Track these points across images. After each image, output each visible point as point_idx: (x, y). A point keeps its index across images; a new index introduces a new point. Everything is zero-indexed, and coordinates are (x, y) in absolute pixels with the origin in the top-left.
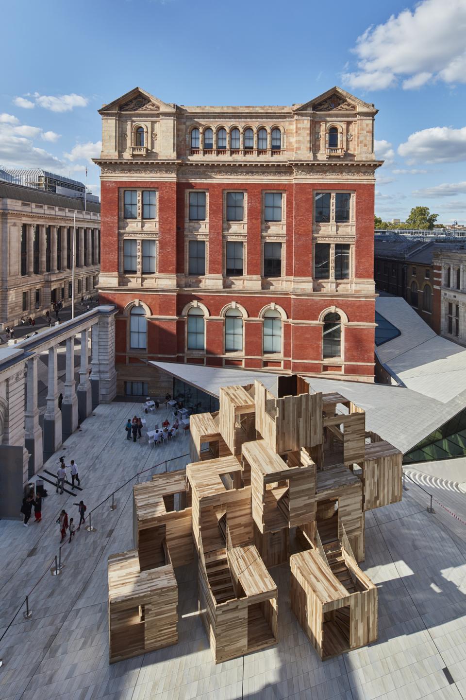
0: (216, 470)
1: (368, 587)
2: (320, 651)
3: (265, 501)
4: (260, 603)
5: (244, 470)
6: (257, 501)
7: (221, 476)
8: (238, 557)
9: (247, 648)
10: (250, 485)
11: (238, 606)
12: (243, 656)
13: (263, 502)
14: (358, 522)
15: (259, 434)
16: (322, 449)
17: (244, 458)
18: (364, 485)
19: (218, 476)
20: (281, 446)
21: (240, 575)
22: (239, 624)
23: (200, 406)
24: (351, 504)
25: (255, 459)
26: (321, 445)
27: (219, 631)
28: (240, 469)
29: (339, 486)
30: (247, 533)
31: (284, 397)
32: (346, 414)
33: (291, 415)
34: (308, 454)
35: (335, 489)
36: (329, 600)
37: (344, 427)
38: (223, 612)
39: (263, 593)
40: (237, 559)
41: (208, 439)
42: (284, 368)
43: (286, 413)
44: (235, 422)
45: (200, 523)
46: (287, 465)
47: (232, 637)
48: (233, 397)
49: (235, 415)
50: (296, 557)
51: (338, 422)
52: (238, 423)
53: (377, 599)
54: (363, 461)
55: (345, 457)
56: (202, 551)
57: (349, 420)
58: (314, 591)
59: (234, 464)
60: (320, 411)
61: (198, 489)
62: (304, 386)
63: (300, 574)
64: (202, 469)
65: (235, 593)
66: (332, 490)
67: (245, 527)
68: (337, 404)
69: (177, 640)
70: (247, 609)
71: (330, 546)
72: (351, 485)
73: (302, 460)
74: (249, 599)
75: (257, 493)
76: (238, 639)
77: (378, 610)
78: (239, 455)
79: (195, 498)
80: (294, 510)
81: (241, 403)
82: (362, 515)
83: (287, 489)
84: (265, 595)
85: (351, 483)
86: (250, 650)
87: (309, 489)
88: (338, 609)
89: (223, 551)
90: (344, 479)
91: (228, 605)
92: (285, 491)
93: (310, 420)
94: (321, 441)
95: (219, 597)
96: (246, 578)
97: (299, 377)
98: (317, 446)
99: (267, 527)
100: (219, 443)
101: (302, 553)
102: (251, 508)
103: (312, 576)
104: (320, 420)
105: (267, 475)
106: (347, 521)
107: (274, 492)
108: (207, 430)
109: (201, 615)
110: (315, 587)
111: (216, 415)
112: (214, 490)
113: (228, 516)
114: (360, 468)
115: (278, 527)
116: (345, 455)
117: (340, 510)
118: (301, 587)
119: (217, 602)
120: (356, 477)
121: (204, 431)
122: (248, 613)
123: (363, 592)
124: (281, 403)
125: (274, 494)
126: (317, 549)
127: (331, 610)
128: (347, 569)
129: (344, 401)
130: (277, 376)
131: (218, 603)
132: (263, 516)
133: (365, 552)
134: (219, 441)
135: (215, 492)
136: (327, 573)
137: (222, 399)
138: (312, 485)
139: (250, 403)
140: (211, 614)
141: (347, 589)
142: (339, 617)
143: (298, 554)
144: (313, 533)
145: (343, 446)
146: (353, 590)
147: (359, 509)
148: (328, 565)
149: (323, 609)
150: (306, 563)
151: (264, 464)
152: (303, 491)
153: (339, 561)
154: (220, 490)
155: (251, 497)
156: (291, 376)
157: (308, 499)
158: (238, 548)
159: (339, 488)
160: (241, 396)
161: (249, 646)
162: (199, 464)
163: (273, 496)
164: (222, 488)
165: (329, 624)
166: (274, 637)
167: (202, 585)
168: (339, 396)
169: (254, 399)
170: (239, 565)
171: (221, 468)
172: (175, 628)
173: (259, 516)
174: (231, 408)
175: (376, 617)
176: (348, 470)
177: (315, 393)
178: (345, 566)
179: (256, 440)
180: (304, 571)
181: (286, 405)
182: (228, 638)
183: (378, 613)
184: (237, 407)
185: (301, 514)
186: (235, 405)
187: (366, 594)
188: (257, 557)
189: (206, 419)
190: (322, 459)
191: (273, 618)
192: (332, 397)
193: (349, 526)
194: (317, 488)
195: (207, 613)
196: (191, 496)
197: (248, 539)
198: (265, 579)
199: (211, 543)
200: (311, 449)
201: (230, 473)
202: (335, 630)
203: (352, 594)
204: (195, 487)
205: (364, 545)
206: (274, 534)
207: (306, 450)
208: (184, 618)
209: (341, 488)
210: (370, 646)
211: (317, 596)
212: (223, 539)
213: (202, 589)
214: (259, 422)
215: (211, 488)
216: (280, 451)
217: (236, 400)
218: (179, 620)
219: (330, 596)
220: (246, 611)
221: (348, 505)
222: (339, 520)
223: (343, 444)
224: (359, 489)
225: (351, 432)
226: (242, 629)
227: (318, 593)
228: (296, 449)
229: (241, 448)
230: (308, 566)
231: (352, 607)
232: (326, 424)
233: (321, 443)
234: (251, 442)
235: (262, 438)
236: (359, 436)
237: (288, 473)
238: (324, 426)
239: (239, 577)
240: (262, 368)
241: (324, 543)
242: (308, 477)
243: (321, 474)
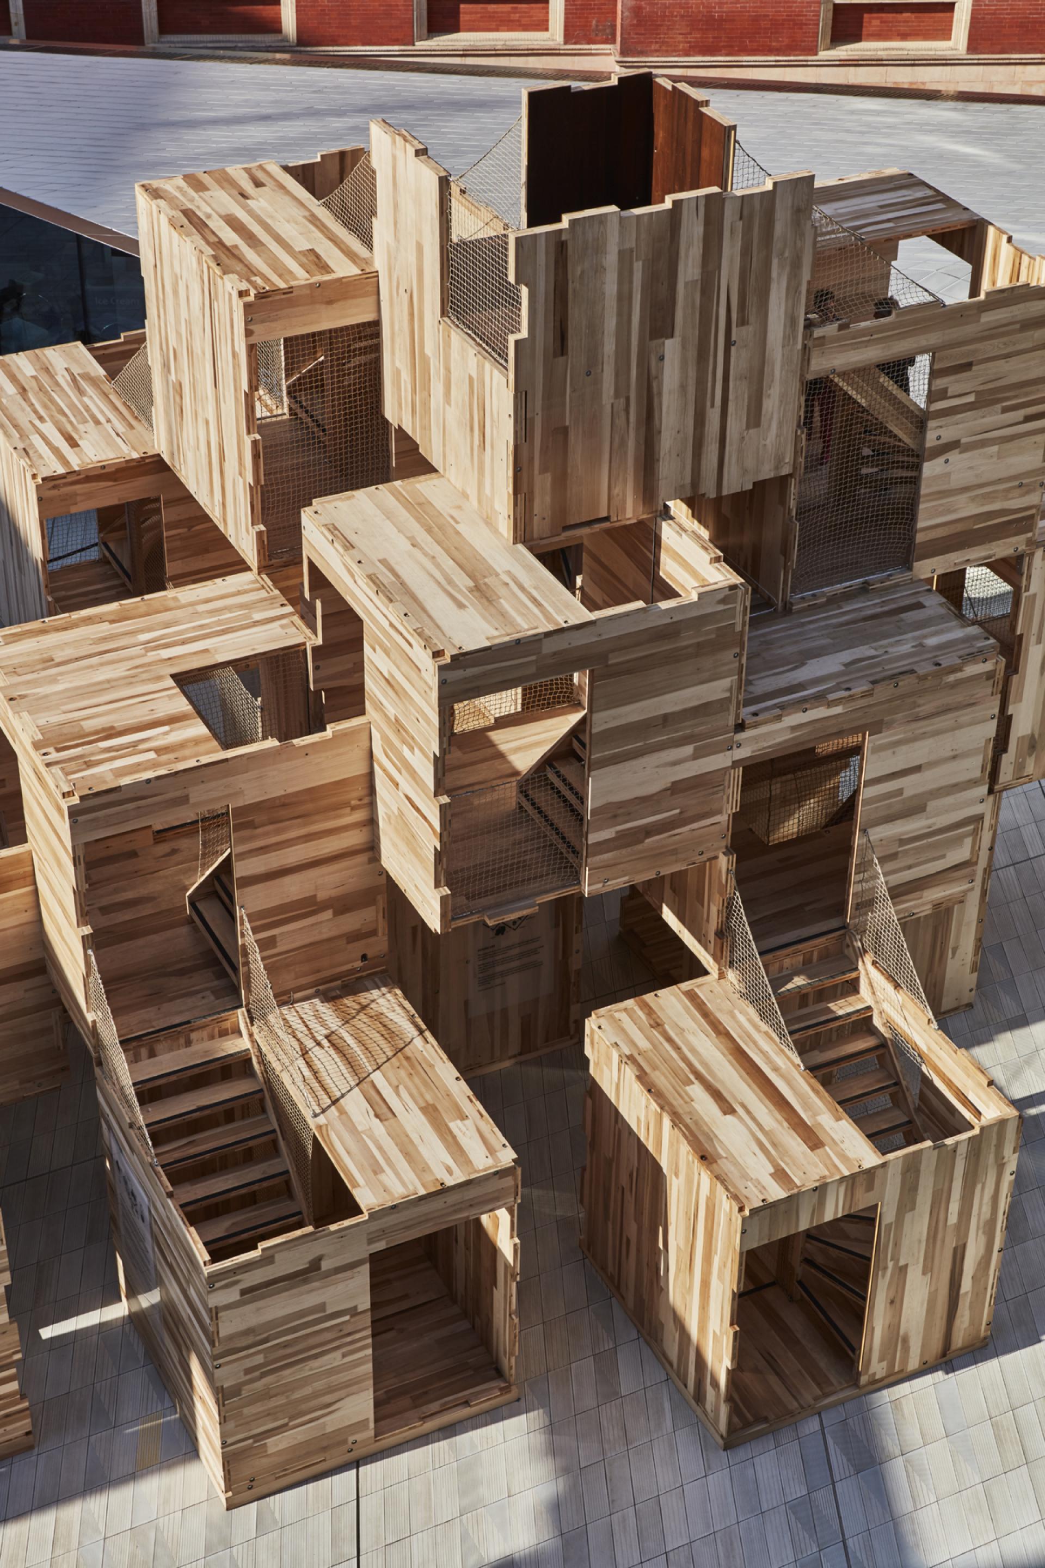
0: (152, 656)
1: (978, 1114)
2: (717, 1410)
3: (449, 781)
4: (430, 1239)
5: (319, 641)
6: (406, 786)
7: (184, 680)
8: (309, 1044)
9: (371, 1433)
10: (362, 712)
11: (319, 1259)
12: (357, 1464)
13: (439, 788)
14: (959, 840)
15: (409, 448)
16: (792, 504)
17: (319, 581)
18: (1013, 666)
19: (171, 683)
20: (542, 503)
21: (322, 1120)
22: (329, 1336)
23: (17, 309)
24: (932, 764)
25: (386, 577)
26: (782, 482)
27: (230, 1375)
28: (299, 640)
29: (874, 683)
30: (354, 937)
31: (566, 218)
32: (949, 301)
33: (611, 323)
34: (705, 534)
35: (851, 698)
36: (777, 1193)
37: (934, 374)
38: (243, 1292)
39: (444, 1191)
40: (305, 1053)
41: (89, 496)
42: (568, 38)
43: (576, 316)
44: (253, 387)
45: (84, 915)
46: (576, 601)
47: (297, 1395)
48: (230, 237)
49: (251, 348)
50: (617, 1015)
51: (898, 349)
52: (273, 390)
53: (1012, 1166)
54: (1022, 548)
55: (920, 538)
56: (109, 1033)
57: (969, 330)
58: (703, 1158)
59: (257, 616)
60: (792, 290)
61: (54, 756)
62: (699, 143)
63: (637, 1087)
64: (70, 653)
65: (301, 1202)
66: (830, 704)
67: (336, 914)
68: (902, 243)
69: (28, 1433)
70: (366, 1268)
71: (801, 958)
72: (941, 670)
73: (669, 569)
74: (375, 1226)
75: (406, 752)
76: (328, 1399)
77: (1010, 1216)
78: (287, 565)
79: (45, 802)
80: (612, 812)
81: (283, 272)
82: (986, 808)
83: (574, 718)
84: (451, 1199)
85: (945, 663)
86: (389, 1440)
87: (703, 710)
88: (819, 1227)
89: (227, 1024)
90: (906, 648)
91: (268, 1259)
92: (565, 730)
93: (729, 343)
94: (788, 458)
95: (220, 1228)
96: (353, 1129)
97: (668, 85)
98: (760, 486)
99: (462, 900)
100: (158, 511)
101: (649, 997)
102: (372, 822)
103: (696, 1090)
104: (789, 338)
105: (462, 659)
106: (902, 842)
107: (503, 739)
108: (73, 443)
109: (136, 1320)
110: (710, 1137)
111: (128, 355)
112: (152, 755)
113: (240, 870)
114: (1006, 587)
115: (520, 899)
116: (920, 525)
117: (865, 794)
118: (641, 1147)
119: (210, 1253)
120: (974, 630)
121: (56, 451)
122: (374, 1287)
123: (949, 1141)
124: (542, 258)
125: (503, 748)
126: (732, 975)
127: (783, 1234)
128: (883, 1044)
129: (952, 219)
130: (522, 90)
131: (216, 1256)
132: (438, 855)
133: (980, 967)
134: (157, 500)
135: (154, 765)
136: (776, 1069)
137: (157, 252)
138: (717, 689)
139: (343, 269)
140: (185, 1311)
141: (869, 1136)
142: (819, 1260)
143: (630, 1003)
144: (714, 910)
145: (915, 481)
146: (899, 1137)
147: (973, 783)
148: (782, 1036)
149: (744, 1232)
150: (669, 1040)
151: (438, 605)
152: (666, 720)
153: (841, 1012)
154: (187, 752)
155: (371, 774)
156: (614, 82)
157: (696, 756)
158: (306, 1004)
159: (868, 694)
160: (288, 230)
161: (383, 1423)
162: (43, 632)
163: (501, 756)
164: (197, 741)
165: (770, 1295)
166: (499, 1373)
167: (126, 1181)
168: (920, 193)
169: (368, 241)
170: (315, 1074)
171: (183, 642)
172: (14, 1386)
173: (417, 855)
174: (221, 307)
175: (997, 1245)
176: (934, 603)
177: (769, 186)
178: (873, 1031)
179: (386, 479)
180: (655, 1068)
181: (575, 270)
182: (281, 1400)
183: (1011, 1226)
184: (262, 295)
185: (649, 831)
186: (244, 286)
187: (962, 1150)
188: (411, 1031)
189: (63, 379)
190: (785, 551)
191: (498, 1294)
192: (871, 202)
193: (910, 861)
194: (747, 703)
195: (166, 1310)
196: (18, 795)
197: (359, 964)
198: (456, 1126)
199: (156, 997)
200: (726, 509)
201: (236, 664)
202: (795, 1321)
203: (891, 1156)
204: (37, 745)
205: (979, 940)
206: (500, 930)
207: (697, 515)
208: (52, 1339)
209: (884, 692)
210: (953, 1371)
211: (720, 1178)
212: (223, 974)
213: (128, 1203)
214: (405, 376)
215: (135, 744)
216: (539, 526)
217: (250, 255)
218: (26, 1352)
219: (780, 1175)
220: (363, 1276)
221: (917, 769)
222: (857, 841)
223: (918, 467)
224: (986, 689)
225: (971, 398)
226: (344, 1356)
227: (725, 1166)
228: (631, 512)
229: (296, 528)
230: (677, 1048)
231: (887, 1213)
232: (820, 364)
233: (786, 470)
234: (361, 495)
235: (426, 468)
236: (1020, 414)
237: (580, 639)
238: (810, 377)
239: (320, 1127)
240: (421, 45)
241: (764, 949)
242: (700, 649)
243: (776, 629)
